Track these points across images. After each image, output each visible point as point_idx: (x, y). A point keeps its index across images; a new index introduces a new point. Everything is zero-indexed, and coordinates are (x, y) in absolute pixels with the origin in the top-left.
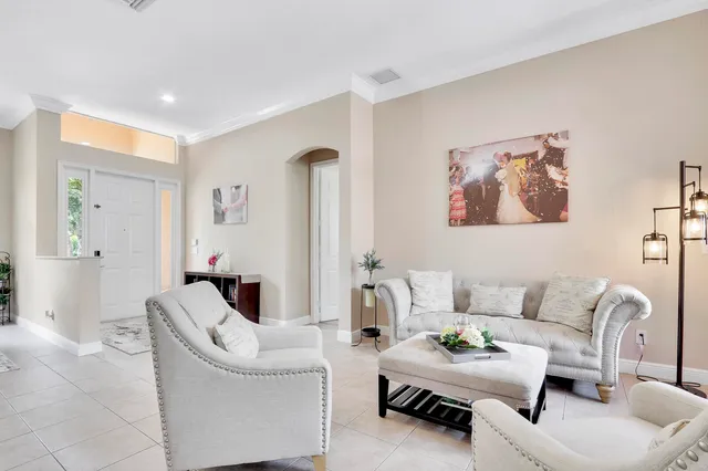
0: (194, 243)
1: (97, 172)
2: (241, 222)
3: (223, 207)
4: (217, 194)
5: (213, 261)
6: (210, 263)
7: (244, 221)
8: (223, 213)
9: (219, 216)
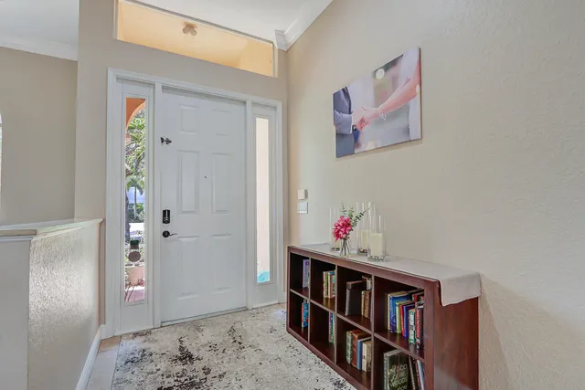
0: (301, 195)
1: (165, 88)
2: (406, 138)
3: (355, 120)
4: (342, 101)
5: (343, 229)
6: (337, 235)
7: (414, 134)
8: (356, 133)
9: (348, 141)
